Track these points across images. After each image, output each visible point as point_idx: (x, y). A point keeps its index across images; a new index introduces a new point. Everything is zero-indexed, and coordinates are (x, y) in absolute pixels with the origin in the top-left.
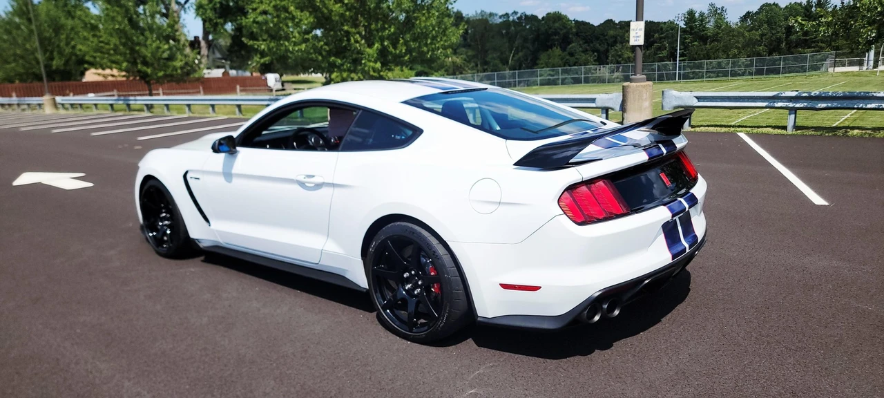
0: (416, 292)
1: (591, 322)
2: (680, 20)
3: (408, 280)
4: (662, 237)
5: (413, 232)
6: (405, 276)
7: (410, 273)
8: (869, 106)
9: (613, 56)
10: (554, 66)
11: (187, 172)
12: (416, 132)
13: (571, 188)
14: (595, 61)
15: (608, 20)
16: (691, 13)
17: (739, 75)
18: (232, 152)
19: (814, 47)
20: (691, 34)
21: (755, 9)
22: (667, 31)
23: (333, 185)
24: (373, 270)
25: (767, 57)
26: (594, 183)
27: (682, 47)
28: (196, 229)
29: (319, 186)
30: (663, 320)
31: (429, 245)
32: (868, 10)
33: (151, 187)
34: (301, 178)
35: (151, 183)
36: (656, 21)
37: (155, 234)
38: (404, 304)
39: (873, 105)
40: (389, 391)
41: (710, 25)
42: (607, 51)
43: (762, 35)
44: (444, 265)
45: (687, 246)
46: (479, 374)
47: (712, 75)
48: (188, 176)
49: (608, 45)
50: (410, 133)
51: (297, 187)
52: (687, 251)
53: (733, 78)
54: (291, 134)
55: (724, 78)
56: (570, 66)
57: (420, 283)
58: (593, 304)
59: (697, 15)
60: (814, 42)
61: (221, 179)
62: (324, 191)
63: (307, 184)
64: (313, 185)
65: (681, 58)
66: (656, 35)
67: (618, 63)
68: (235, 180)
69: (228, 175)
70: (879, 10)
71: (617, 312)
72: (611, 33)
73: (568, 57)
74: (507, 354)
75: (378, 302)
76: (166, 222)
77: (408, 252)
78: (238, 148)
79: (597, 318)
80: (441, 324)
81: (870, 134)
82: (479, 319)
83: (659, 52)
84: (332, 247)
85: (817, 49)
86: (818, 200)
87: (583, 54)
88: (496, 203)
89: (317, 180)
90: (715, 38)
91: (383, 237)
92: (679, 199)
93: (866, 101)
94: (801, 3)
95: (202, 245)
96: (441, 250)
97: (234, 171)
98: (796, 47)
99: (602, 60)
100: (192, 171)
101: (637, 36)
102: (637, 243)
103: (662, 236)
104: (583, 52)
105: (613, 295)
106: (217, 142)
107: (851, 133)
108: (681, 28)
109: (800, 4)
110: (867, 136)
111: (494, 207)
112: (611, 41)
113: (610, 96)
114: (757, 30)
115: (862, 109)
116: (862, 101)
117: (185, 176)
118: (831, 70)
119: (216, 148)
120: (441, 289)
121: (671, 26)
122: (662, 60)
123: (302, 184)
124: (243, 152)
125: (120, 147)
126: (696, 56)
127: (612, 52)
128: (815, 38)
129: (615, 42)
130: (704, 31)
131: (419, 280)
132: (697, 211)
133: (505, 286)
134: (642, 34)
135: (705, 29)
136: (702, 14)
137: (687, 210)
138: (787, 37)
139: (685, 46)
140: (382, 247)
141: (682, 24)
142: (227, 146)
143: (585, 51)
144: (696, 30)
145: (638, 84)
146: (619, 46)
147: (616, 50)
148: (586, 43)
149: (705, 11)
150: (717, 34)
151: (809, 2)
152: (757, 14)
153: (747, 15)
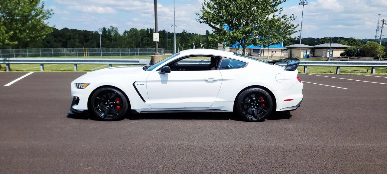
2: (100, 31)
3: (253, 105)
5: (259, 90)
10: (39, 47)
11: (135, 82)
12: (245, 63)
14: (62, 46)
15: (65, 28)
16: (104, 29)
17: (126, 55)
19: (151, 46)
20: (105, 37)
21: (129, 30)
22: (95, 35)
23: (222, 80)
24: (242, 104)
25: (136, 49)
27: (102, 43)
28: (136, 105)
34: (207, 79)
36: (88, 30)
41: (113, 34)
43: (133, 40)
47: (116, 55)
48: (135, 84)
49: (67, 39)
51: (204, 82)
53: (131, 56)
56: (48, 48)
59: (107, 30)
61: (160, 83)
63: (209, 81)
64: (212, 81)
65: (102, 47)
66: (90, 37)
67: (73, 47)
68: (168, 83)
69: (164, 81)
72: (68, 34)
73: (47, 44)
83: (92, 44)
85: (152, 47)
88: (283, 79)
89: (215, 79)
90: (115, 40)
97: (168, 80)
98: (145, 45)
99: (65, 46)
104: (54, 41)
108: (101, 35)
109: (145, 30)
111: (282, 81)
112: (68, 37)
113: (145, 60)
114: (131, 38)
121: (96, 33)
122: (93, 47)
126: (107, 47)
127: (69, 43)
128: (151, 43)
129: (70, 38)
131: (257, 104)
133: (285, 100)
134: (158, 38)
135: (110, 36)
136: (109, 30)
138: (142, 42)
141: (101, 33)
143: (55, 41)
144: (107, 36)
146: (72, 40)
147: (71, 42)
149: (110, 28)
150: (116, 38)
151: (147, 29)
152: (130, 32)
153: (125, 32)
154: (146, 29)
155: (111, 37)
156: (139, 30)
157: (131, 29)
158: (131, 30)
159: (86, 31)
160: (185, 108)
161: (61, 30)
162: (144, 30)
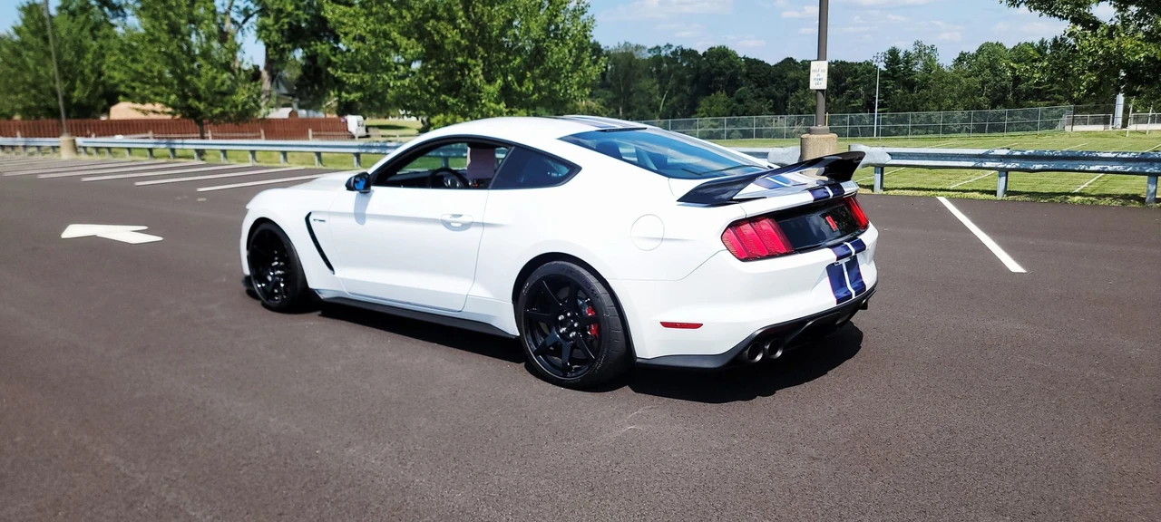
0: (571, 335)
1: (753, 361)
2: (879, 60)
3: (562, 324)
4: (826, 281)
5: (571, 271)
6: (560, 318)
7: (565, 315)
8: (1092, 168)
9: (793, 104)
10: (717, 115)
11: (310, 214)
12: (574, 169)
13: (735, 225)
14: (770, 110)
15: (788, 59)
16: (893, 52)
17: (954, 132)
18: (366, 190)
19: (1049, 100)
20: (894, 79)
21: (973, 49)
22: (863, 74)
23: (483, 225)
24: (526, 313)
25: (990, 111)
26: (758, 221)
27: (882, 95)
28: (317, 278)
29: (466, 226)
30: (829, 372)
31: (588, 284)
32: (1090, 54)
33: (263, 231)
34: (447, 218)
35: (264, 226)
36: (849, 60)
37: (264, 285)
38: (558, 350)
39: (1097, 168)
40: (547, 426)
41: (918, 67)
42: (786, 98)
43: (984, 83)
44: (603, 304)
45: (853, 292)
46: (638, 414)
47: (919, 131)
48: (311, 219)
49: (787, 90)
50: (565, 170)
51: (442, 228)
52: (854, 297)
53: (946, 136)
54: (428, 174)
55: (936, 136)
56: (737, 115)
57: (576, 325)
58: (755, 343)
59: (901, 55)
60: (1050, 93)
61: (353, 221)
62: (473, 231)
63: (453, 224)
64: (459, 225)
65: (880, 110)
66: (849, 79)
67: (800, 113)
68: (368, 222)
69: (360, 216)
70: (1100, 53)
71: (779, 354)
72: (792, 74)
73: (735, 104)
74: (666, 399)
75: (531, 348)
76: (279, 272)
77: (564, 293)
78: (373, 188)
79: (759, 358)
80: (598, 366)
81: (1092, 202)
82: (638, 360)
83: (852, 101)
84: (478, 291)
85: (1052, 102)
86: (1014, 267)
87: (755, 101)
88: (658, 239)
89: (465, 219)
90: (924, 84)
91: (538, 277)
92: (846, 243)
93: (1090, 163)
94: (1033, 43)
95: (323, 296)
96: (600, 289)
97: (367, 212)
98: (1026, 98)
99: (779, 109)
100: (315, 212)
101: (819, 79)
102: (799, 284)
103: (827, 279)
104: (755, 98)
105: (774, 335)
106: (353, 179)
107: (1071, 199)
108: (881, 71)
109: (1032, 45)
110: (1089, 203)
111: (656, 244)
112: (790, 85)
113: (786, 150)
114: (977, 76)
115: (1084, 171)
116: (1085, 162)
117: (307, 219)
118: (1068, 128)
119: (350, 187)
120: (599, 330)
121: (868, 68)
122: (855, 110)
123: (447, 224)
124: (377, 191)
125: (179, 198)
126: (898, 107)
127: (792, 99)
128: (1050, 87)
129: (796, 87)
130: (910, 75)
131: (575, 322)
132: (866, 259)
133: (666, 325)
134: (825, 76)
135: (911, 73)
136: (907, 54)
137: (853, 254)
138: (1014, 86)
139: (886, 94)
140: (537, 286)
141: (882, 66)
142: (362, 184)
143: (758, 97)
144: (899, 74)
145: (819, 136)
146: (801, 92)
147: (797, 96)
148: (757, 87)
149: (911, 50)
150: (927, 80)
151: (1042, 42)
152: (976, 56)
153: (962, 58)
154: (1037, 43)
155: (912, 77)
156: (1011, 47)
157: (983, 46)
158: (980, 50)
159: (843, 63)
160: (409, 303)
161: (776, 66)
162: (1027, 48)
